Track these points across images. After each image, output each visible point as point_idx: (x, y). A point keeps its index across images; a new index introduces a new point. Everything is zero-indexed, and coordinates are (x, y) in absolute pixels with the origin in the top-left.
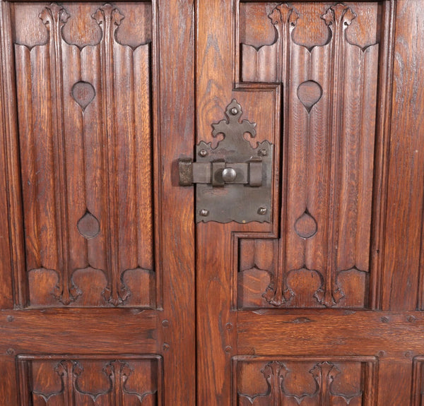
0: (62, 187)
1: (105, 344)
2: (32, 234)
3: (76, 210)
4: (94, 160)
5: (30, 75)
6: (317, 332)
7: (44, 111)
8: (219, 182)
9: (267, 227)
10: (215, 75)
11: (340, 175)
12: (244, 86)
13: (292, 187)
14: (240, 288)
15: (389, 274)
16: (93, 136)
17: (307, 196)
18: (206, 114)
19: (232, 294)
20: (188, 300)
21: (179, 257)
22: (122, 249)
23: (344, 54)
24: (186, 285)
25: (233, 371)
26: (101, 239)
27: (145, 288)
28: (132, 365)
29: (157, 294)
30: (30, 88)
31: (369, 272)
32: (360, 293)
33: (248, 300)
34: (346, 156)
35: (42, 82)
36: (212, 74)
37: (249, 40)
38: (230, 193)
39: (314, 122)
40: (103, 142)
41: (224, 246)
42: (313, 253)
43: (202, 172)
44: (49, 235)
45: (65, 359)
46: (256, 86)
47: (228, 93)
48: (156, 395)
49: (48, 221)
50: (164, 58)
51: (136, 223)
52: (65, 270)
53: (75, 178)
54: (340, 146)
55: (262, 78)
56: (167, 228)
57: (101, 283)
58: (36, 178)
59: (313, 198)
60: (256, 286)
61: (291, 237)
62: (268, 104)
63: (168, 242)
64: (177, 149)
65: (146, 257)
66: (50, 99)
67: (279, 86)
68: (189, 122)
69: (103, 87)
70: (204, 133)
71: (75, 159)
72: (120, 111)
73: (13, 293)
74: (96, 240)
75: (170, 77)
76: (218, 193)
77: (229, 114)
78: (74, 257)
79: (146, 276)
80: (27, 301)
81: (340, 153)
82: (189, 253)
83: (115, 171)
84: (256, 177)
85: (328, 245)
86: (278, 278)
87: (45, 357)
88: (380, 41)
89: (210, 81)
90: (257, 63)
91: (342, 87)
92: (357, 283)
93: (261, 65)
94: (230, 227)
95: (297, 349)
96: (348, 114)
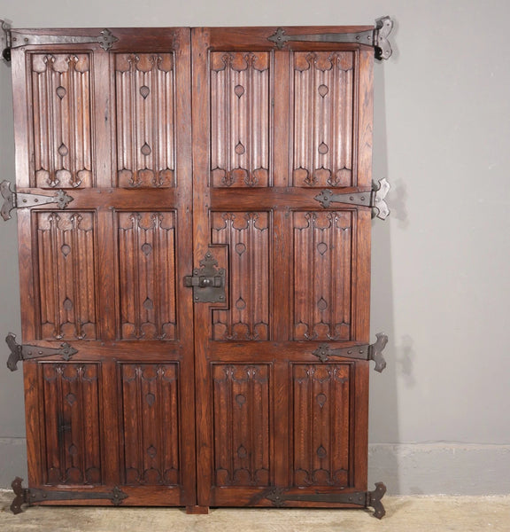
0: (137, 287)
1: (155, 356)
2: (124, 307)
3: (143, 298)
4: (151, 276)
5: (125, 241)
6: (246, 351)
7: (130, 255)
8: (203, 286)
9: (223, 305)
10: (201, 241)
11: (254, 282)
12: (213, 245)
13: (234, 288)
14: (213, 331)
15: (276, 325)
16: (151, 266)
17: (240, 291)
18: (198, 258)
19: (210, 334)
20: (191, 336)
21: (186, 317)
22: (163, 314)
23: (253, 232)
24: (190, 330)
25: (211, 368)
26: (153, 310)
27: (172, 332)
28: (167, 366)
29: (178, 334)
30: (125, 247)
31: (268, 325)
32: (265, 334)
33: (217, 337)
34: (256, 274)
35: (130, 244)
36: (199, 240)
37: (215, 227)
38: (207, 290)
39: (242, 260)
40: (155, 269)
41: (206, 312)
42: (244, 316)
43: (196, 281)
44: (132, 308)
45: (138, 363)
46: (217, 246)
47: (206, 248)
48: (177, 381)
49: (131, 302)
50: (180, 234)
51: (168, 303)
52: (138, 324)
53: (143, 283)
54: (254, 270)
55: (220, 242)
56: (181, 306)
57: (153, 330)
58: (127, 284)
59: (242, 292)
60: (220, 331)
61: (234, 309)
62: (223, 253)
63: (182, 312)
64: (186, 272)
65: (172, 318)
66: (133, 251)
67: (227, 245)
68: (190, 261)
69: (155, 245)
70: (196, 265)
71: (143, 276)
72: (162, 256)
73: (116, 333)
74: (151, 312)
75: (182, 241)
76: (202, 290)
77: (206, 258)
78: (142, 318)
79: (173, 326)
80: (121, 338)
81: (254, 273)
82: (191, 316)
83: (160, 280)
84: (218, 283)
85: (250, 312)
86: (230, 328)
87: (129, 362)
88: (268, 228)
89: (199, 244)
90: (218, 236)
91: (253, 246)
92: (264, 329)
93: (220, 238)
94: (208, 305)
95: (237, 358)
96: (257, 254)
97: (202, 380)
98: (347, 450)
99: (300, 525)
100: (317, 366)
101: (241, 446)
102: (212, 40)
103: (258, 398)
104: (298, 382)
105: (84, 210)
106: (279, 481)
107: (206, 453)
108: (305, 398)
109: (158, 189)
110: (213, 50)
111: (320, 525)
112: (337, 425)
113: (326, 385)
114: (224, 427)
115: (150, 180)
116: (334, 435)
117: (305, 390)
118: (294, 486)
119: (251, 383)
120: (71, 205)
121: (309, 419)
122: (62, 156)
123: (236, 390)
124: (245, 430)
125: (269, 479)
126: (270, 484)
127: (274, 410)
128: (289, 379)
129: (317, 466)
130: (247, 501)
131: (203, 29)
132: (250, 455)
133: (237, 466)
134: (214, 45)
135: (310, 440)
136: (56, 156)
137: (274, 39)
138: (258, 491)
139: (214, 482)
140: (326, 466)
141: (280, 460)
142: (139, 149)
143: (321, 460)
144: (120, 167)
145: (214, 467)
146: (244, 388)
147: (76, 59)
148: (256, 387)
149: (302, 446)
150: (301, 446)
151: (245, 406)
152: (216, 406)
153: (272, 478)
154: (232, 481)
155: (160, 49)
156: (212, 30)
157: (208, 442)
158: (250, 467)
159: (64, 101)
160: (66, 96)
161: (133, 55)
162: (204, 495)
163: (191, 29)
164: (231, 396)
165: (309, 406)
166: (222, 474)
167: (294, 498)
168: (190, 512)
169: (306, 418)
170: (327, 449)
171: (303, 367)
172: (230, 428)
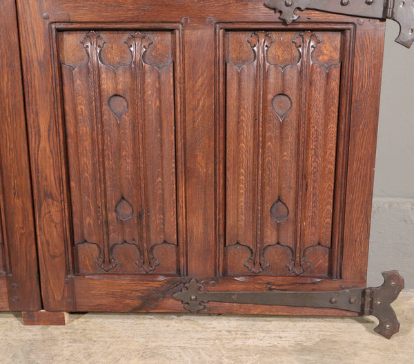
97: (36, 64)
98: (330, 207)
99: (236, 349)
100: (274, 35)
101: (123, 198)
103: (152, 102)
104: (232, 70)
106: (197, 266)
107: (53, 212)
108: (248, 102)
111: (273, 351)
112: (311, 159)
113: (292, 74)
114: (87, 161)
116: (305, 177)
117: (248, 86)
118: (225, 275)
119: (136, 72)
121: (256, 146)
123: (108, 85)
124: (128, 166)
125: (178, 261)
126: (179, 271)
127: (185, 128)
128: (216, 63)
129: (270, 237)
130: (136, 303)
132: (140, 216)
133: (115, 237)
135: (257, 190)
138: (156, 285)
139: (74, 267)
140: (288, 239)
141: (199, 227)
143: (278, 227)
145: (72, 241)
146: (123, 80)
148: (149, 79)
149: (242, 199)
150: (239, 199)
151: (127, 119)
152: (70, 118)
153: (182, 260)
154: (108, 263)
157: (55, 192)
158: (141, 238)
162: (54, 287)
164: (98, 96)
165: (255, 119)
166: (89, 253)
167: (227, 297)
168: (30, 320)
169: (251, 144)
170: (291, 206)
171: (245, 37)
172: (99, 165)
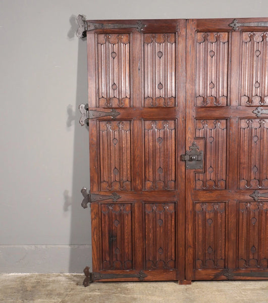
0: (154, 162)
1: (164, 199)
2: (147, 173)
3: (157, 167)
4: (162, 153)
5: (148, 136)
6: (213, 196)
7: (151, 144)
8: (191, 160)
9: (202, 170)
10: (190, 136)
11: (218, 158)
12: (197, 138)
13: (208, 161)
14: (196, 185)
15: (230, 181)
16: (162, 150)
17: (211, 163)
18: (188, 145)
19: (194, 186)
20: (184, 188)
21: (181, 177)
22: (168, 176)
23: (219, 131)
24: (183, 184)
25: (194, 205)
26: (163, 174)
27: (173, 185)
28: (170, 204)
29: (176, 187)
30: (148, 139)
31: (226, 181)
32: (224, 186)
33: (197, 188)
34: (220, 153)
35: (151, 138)
36: (189, 136)
37: (197, 128)
38: (193, 162)
39: (212, 145)
40: (164, 151)
41: (192, 174)
42: (213, 176)
43: (187, 158)
44: (151, 173)
45: (153, 203)
46: (199, 138)
47: (193, 140)
48: (175, 212)
49: (151, 170)
50: (179, 132)
51: (171, 170)
52: (154, 181)
53: (157, 159)
54: (218, 151)
55: (201, 136)
56: (179, 171)
57: (162, 184)
58: (149, 160)
59: (212, 163)
60: (199, 185)
61: (207, 172)
62: (202, 142)
63: (179, 174)
64: (181, 153)
65: (173, 178)
66: (153, 142)
67: (204, 138)
68: (184, 147)
69: (165, 138)
70: (187, 149)
71: (158, 155)
72: (168, 144)
73: (142, 187)
74: (162, 174)
75: (180, 136)
76: (191, 162)
77: (193, 144)
78: (157, 178)
79: (173, 182)
80: (145, 189)
81: (218, 153)
82: (184, 177)
83: (167, 158)
84: (199, 159)
85: (216, 174)
86: (204, 183)
87: (149, 203)
88: (227, 128)
89: (189, 138)
90: (199, 133)
91: (218, 138)
92: (223, 183)
93: (200, 134)
94: (193, 170)
95: (209, 199)
96: (220, 142)
97: (189, 212)
99: (243, 289)
100: (252, 203)
101: (210, 247)
102: (198, 26)
103: (219, 221)
104: (241, 211)
105: (126, 120)
106: (231, 266)
107: (191, 251)
108: (245, 220)
109: (166, 108)
110: (198, 31)
111: (254, 289)
112: (262, 234)
113: (257, 214)
114: (201, 237)
115: (162, 103)
116: (260, 240)
117: (245, 216)
118: (238, 268)
119: (216, 213)
120: (118, 117)
121: (247, 232)
122: (114, 90)
123: (208, 216)
124: (212, 237)
125: (225, 265)
126: (225, 267)
127: (228, 227)
128: (237, 211)
129: (251, 257)
130: (212, 277)
131: (193, 20)
132: (215, 252)
133: (207, 258)
134: (199, 29)
135: (248, 243)
136: (111, 90)
137: (232, 25)
138: (219, 271)
139: (195, 267)
140: (256, 257)
141: (231, 254)
142: (157, 86)
143: (253, 254)
144: (146, 96)
145: (194, 260)
146: (212, 215)
147: (122, 37)
148: (219, 215)
149: (243, 246)
150: (242, 246)
151: (212, 225)
152: (197, 225)
153: (226, 264)
154: (204, 266)
155: (169, 31)
156: (198, 20)
157: (192, 246)
158: (215, 258)
159: (116, 60)
160: (117, 57)
161: (154, 35)
162: (189, 274)
163: (186, 20)
164: (205, 220)
165: (247, 224)
166: (199, 263)
167: (239, 275)
168: (181, 283)
169: (246, 231)
170: (257, 248)
171: (244, 203)
172: (204, 237)
